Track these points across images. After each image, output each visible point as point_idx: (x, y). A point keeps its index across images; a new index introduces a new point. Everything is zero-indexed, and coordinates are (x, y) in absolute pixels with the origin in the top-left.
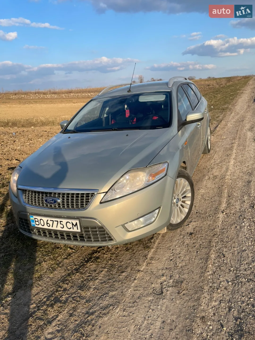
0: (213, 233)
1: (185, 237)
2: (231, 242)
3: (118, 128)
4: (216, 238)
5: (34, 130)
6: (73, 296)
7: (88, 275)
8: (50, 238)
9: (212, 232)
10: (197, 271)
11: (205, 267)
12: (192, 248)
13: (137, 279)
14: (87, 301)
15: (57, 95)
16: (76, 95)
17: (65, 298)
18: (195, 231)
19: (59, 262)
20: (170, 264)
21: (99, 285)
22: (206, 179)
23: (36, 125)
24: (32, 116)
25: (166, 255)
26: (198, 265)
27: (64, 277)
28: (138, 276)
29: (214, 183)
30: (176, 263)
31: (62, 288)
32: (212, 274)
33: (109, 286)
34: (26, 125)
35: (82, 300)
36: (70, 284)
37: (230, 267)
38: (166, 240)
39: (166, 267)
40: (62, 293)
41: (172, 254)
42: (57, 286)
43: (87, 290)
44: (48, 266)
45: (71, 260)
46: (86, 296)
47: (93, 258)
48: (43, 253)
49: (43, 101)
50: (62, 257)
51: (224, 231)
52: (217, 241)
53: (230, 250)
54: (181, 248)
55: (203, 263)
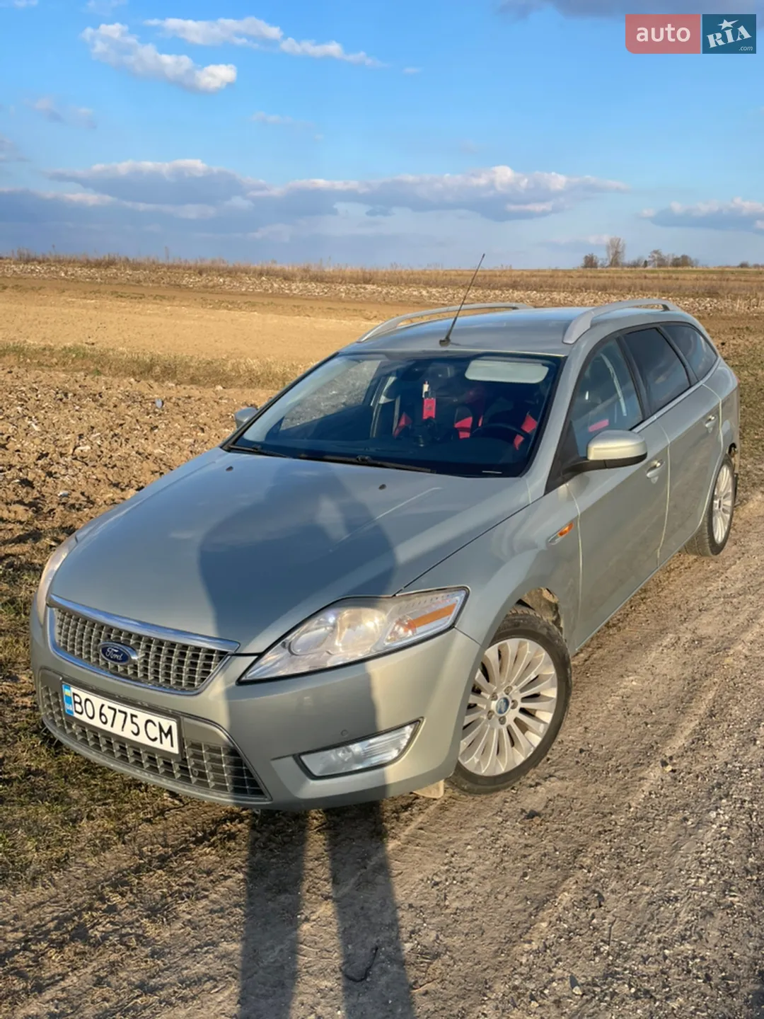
0: (602, 825)
1: (508, 823)
2: (645, 866)
3: (374, 458)
4: (601, 844)
5: (221, 399)
6: (124, 931)
7: (185, 881)
8: (108, 755)
9: (600, 823)
10: (497, 932)
11: (526, 925)
12: (516, 859)
13: (314, 921)
14: (153, 954)
15: (323, 286)
16: (381, 292)
17: (103, 932)
18: (549, 810)
19: (128, 828)
20: (426, 895)
21: (204, 915)
22: (664, 644)
23: (232, 380)
24: (226, 352)
25: (426, 867)
26: (509, 914)
27: (125, 872)
28: (317, 913)
29: (685, 663)
30: (445, 896)
31: (105, 903)
32: (537, 952)
33: (228, 924)
34: (201, 378)
35: (143, 949)
36: (129, 895)
37: (602, 941)
38: (447, 820)
39: (411, 901)
40: (101, 917)
41: (446, 867)
42: (95, 894)
43: (165, 923)
44: (95, 834)
45: (159, 827)
46: (158, 938)
47: (221, 833)
48: (93, 794)
49: (274, 301)
50: (138, 813)
51: (638, 827)
52: (602, 854)
53: (629, 890)
54: (481, 853)
55: (525, 911)
